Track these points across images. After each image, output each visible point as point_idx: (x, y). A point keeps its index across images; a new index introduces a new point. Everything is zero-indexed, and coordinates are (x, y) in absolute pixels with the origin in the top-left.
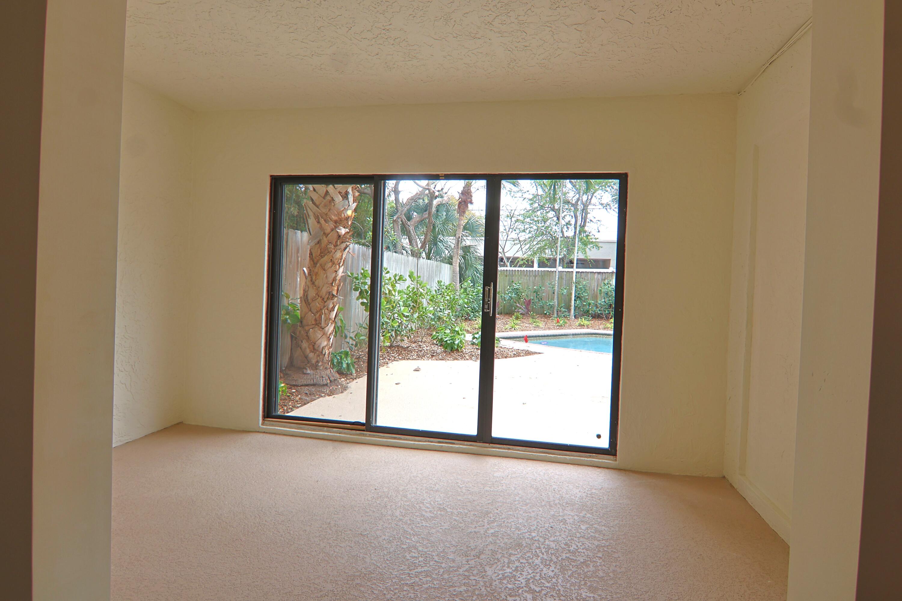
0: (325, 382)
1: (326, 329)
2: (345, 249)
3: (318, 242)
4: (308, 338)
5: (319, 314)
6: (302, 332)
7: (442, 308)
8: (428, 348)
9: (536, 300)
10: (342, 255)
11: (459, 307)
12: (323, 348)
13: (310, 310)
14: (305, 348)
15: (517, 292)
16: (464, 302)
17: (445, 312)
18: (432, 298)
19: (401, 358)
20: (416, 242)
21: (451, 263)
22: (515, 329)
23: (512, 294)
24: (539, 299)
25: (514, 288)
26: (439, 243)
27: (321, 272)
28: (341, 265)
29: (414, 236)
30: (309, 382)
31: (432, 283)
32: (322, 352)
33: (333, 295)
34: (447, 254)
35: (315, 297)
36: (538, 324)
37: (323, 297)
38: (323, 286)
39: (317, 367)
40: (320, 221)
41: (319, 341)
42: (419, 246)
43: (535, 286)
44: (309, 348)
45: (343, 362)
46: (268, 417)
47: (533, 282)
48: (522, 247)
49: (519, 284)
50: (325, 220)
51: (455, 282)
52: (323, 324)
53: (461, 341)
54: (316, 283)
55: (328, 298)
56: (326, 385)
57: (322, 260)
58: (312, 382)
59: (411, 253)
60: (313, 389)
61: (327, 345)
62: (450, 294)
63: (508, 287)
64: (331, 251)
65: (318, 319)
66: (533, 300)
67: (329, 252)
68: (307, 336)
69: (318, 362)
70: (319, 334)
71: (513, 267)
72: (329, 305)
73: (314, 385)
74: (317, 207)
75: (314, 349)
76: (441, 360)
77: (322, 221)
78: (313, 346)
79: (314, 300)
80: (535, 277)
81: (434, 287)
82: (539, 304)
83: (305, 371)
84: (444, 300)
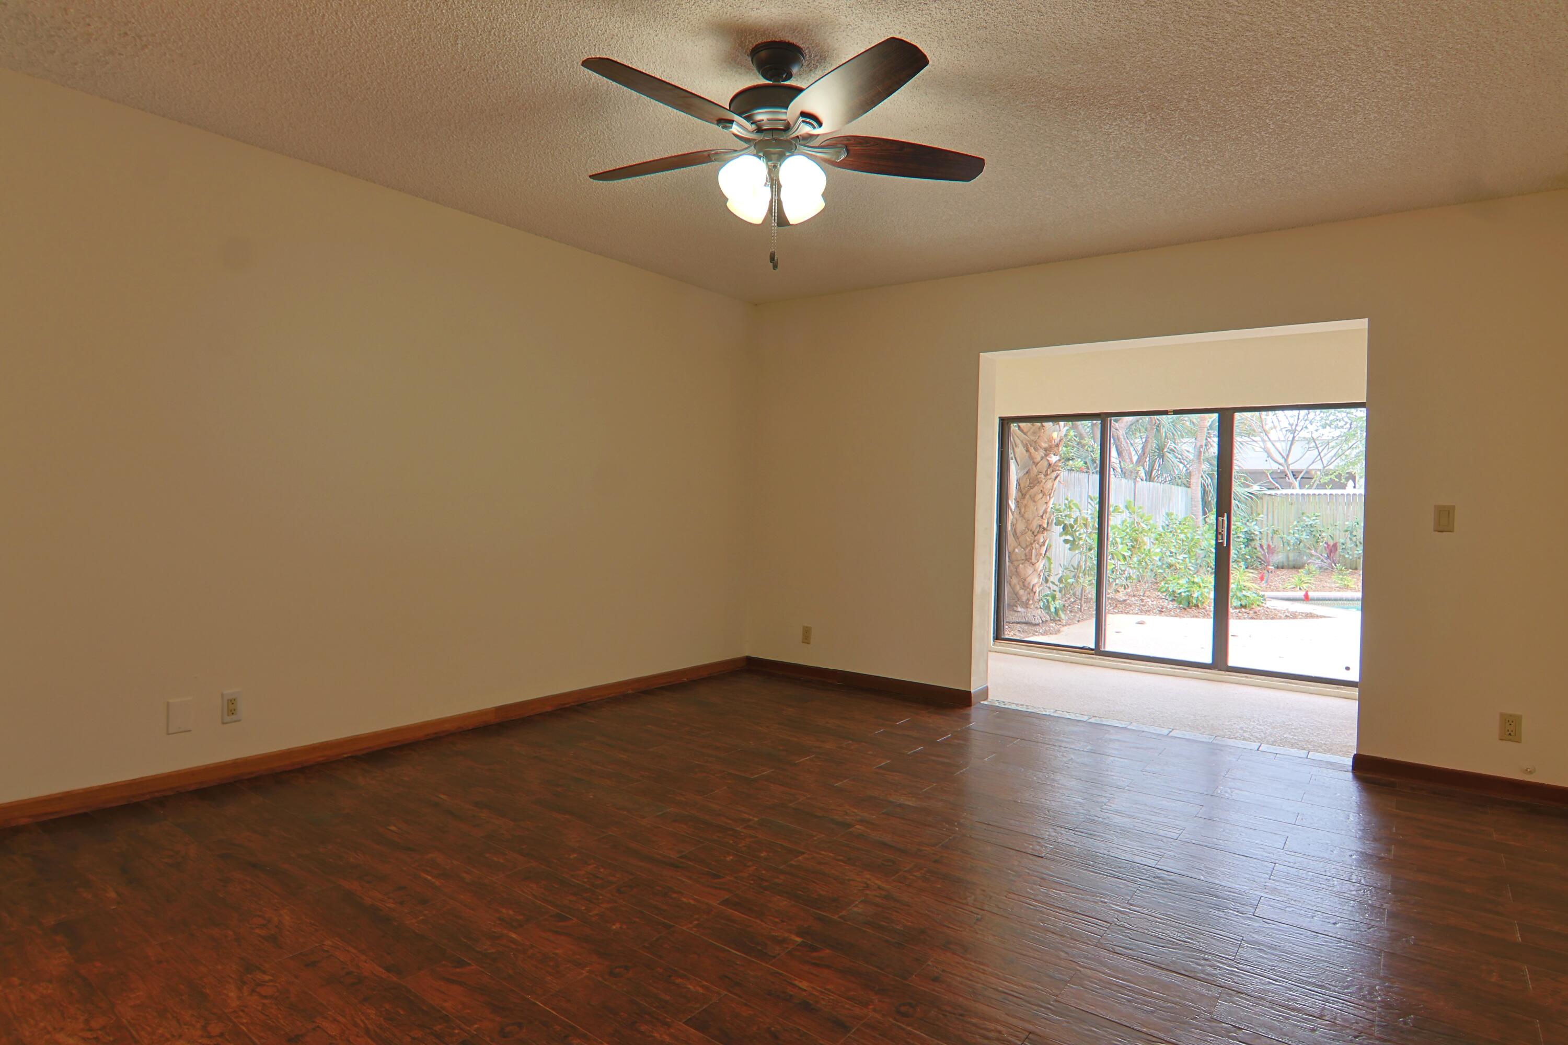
0: (1037, 622)
1: (1037, 565)
2: (1056, 478)
3: (1027, 472)
4: (1018, 574)
5: (1029, 548)
6: (1012, 568)
7: (1174, 550)
8: (1155, 603)
9: (1351, 544)
10: (1053, 484)
11: (1202, 551)
12: (1034, 586)
13: (1020, 545)
14: (1015, 585)
15: (1312, 531)
16: (1210, 544)
17: (1178, 557)
18: (1159, 536)
19: (1117, 611)
20: (1130, 454)
21: (1188, 486)
22: (1300, 589)
23: (1302, 535)
24: (1356, 542)
25: (1306, 524)
26: (1167, 453)
27: (1031, 504)
28: (1051, 496)
29: (1125, 445)
30: (1020, 620)
31: (1158, 516)
32: (1032, 590)
33: (1044, 529)
34: (1182, 469)
35: (1025, 530)
36: (1346, 582)
37: (1033, 530)
38: (1034, 519)
39: (1028, 606)
40: (1030, 450)
41: (1029, 578)
42: (1135, 458)
43: (1348, 520)
44: (1019, 584)
45: (1051, 606)
46: (997, 639)
47: (1344, 514)
48: (1322, 454)
49: (1315, 518)
50: (1034, 449)
51: (1195, 515)
52: (1034, 560)
53: (1202, 594)
54: (1026, 516)
55: (1038, 532)
56: (1038, 624)
57: (1032, 490)
58: (1023, 620)
59: (1122, 471)
60: (1025, 627)
61: (1038, 583)
62: (1186, 531)
63: (1295, 523)
64: (1041, 481)
65: (1028, 554)
66: (1343, 544)
67: (1039, 482)
68: (1016, 571)
69: (1028, 600)
70: (1030, 570)
71: (1307, 489)
72: (1039, 539)
73: (1026, 623)
74: (1025, 434)
75: (1024, 586)
76: (1172, 616)
77: (1032, 450)
78: (1023, 582)
79: (1023, 533)
80: (1349, 505)
81: (1161, 521)
82: (1356, 552)
83: (1015, 608)
84: (1176, 539)
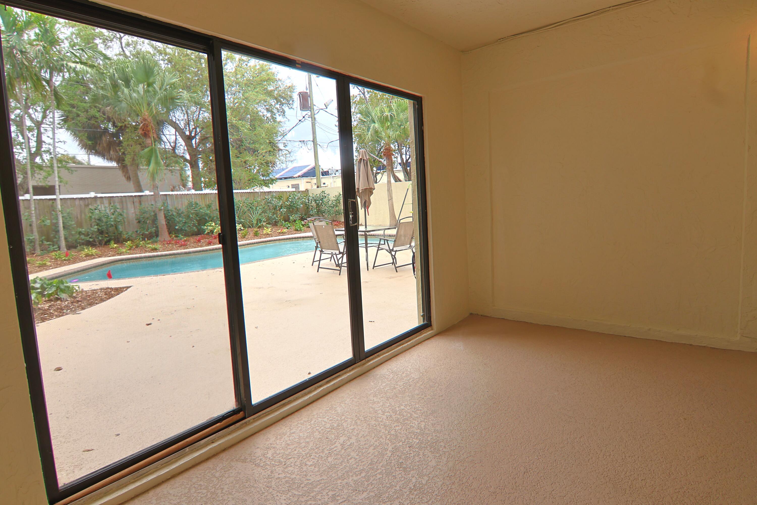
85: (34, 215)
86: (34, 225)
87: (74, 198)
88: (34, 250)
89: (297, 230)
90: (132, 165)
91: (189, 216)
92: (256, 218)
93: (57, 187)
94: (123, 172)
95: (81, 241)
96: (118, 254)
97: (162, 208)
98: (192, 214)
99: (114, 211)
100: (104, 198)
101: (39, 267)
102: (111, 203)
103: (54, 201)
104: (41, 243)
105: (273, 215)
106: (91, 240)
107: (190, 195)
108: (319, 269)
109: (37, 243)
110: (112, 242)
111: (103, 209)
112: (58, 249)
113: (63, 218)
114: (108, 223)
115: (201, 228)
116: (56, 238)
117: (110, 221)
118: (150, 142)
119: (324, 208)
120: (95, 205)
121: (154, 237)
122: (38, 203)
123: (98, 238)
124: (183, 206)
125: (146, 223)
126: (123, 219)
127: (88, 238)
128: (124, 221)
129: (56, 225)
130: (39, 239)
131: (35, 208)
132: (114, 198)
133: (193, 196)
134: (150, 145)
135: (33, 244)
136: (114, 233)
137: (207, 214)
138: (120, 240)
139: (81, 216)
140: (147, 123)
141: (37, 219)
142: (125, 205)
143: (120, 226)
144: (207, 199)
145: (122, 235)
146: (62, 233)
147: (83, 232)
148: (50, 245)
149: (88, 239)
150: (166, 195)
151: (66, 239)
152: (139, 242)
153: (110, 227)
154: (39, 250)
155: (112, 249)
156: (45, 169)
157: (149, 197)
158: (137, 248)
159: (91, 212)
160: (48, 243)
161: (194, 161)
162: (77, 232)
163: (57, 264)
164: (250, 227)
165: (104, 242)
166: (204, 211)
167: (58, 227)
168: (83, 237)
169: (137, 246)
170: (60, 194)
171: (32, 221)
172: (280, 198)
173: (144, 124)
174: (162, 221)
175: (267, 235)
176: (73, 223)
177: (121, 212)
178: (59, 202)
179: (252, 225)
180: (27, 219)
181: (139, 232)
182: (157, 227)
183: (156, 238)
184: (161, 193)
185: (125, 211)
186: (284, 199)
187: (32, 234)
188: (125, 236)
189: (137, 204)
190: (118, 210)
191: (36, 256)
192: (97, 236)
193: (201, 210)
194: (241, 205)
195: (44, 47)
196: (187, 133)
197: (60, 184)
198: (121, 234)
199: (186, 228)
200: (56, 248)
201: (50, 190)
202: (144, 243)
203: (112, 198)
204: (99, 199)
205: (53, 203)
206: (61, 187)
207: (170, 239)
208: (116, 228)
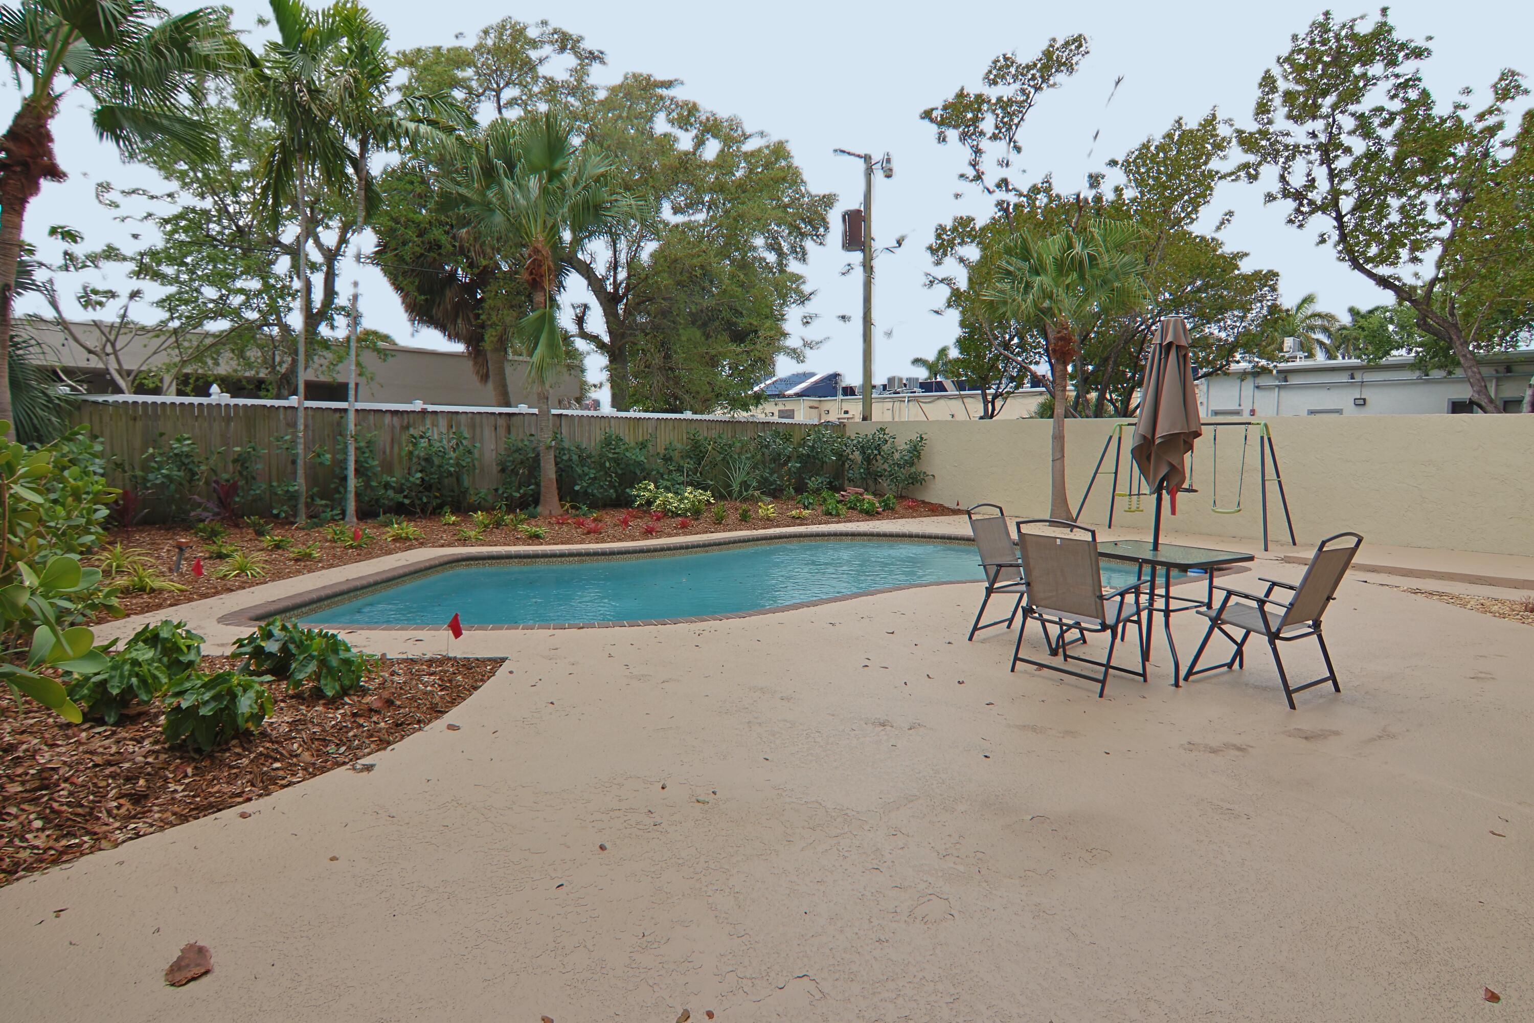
9: (242, 480)
15: (186, 464)
23: (172, 469)
24: (249, 478)
25: (175, 451)
43: (232, 446)
47: (222, 435)
49: (189, 442)
66: (232, 481)
85: (302, 440)
86: (300, 462)
87: (381, 411)
88: (295, 516)
89: (830, 514)
90: (496, 350)
91: (602, 465)
92: (739, 480)
93: (352, 386)
94: (476, 363)
95: (386, 502)
96: (460, 540)
97: (553, 443)
98: (609, 459)
99: (457, 444)
100: (440, 415)
101: (297, 560)
102: (452, 427)
103: (343, 414)
104: (309, 500)
105: (771, 474)
106: (407, 501)
107: (607, 420)
108: (1018, 662)
109: (302, 500)
110: (447, 509)
111: (436, 437)
112: (341, 516)
113: (358, 452)
114: (442, 470)
115: (624, 492)
116: (339, 492)
117: (447, 464)
118: (542, 299)
119: (880, 465)
120: (421, 428)
121: (530, 505)
122: (313, 417)
123: (421, 499)
124: (591, 441)
125: (517, 474)
126: (473, 461)
127: (400, 498)
128: (474, 465)
129: (342, 464)
130: (307, 492)
131: (306, 426)
132: (459, 416)
133: (612, 421)
134: (542, 305)
135: (293, 503)
136: (453, 491)
137: (640, 464)
138: (462, 507)
139: (392, 448)
140: (539, 258)
141: (307, 448)
142: (478, 431)
143: (465, 477)
144: (641, 431)
145: (468, 496)
146: (352, 482)
147: (394, 485)
148: (326, 506)
149: (401, 500)
150: (561, 415)
151: (357, 495)
152: (502, 517)
153: (447, 477)
154: (304, 518)
155: (446, 527)
156: (333, 348)
157: (526, 417)
158: (497, 528)
159: (412, 442)
160: (323, 502)
161: (619, 349)
162: (380, 483)
163: (334, 556)
164: (726, 499)
165: (431, 509)
166: (634, 457)
167: (346, 469)
168: (390, 493)
169: (498, 524)
170: (356, 401)
171: (297, 453)
172: (787, 439)
173: (535, 259)
174: (549, 471)
175: (769, 522)
176: (376, 463)
177: (470, 447)
178: (351, 416)
179: (730, 494)
180: (287, 449)
181: (500, 492)
182: (538, 485)
183: (535, 507)
184: (554, 412)
185: (478, 445)
186: (796, 439)
187: (295, 481)
188: (473, 499)
189: (502, 431)
190: (464, 442)
191: (297, 529)
192: (420, 495)
193: (627, 454)
194: (710, 448)
195: (356, 80)
196: (610, 289)
197: (359, 380)
198: (465, 492)
199: (595, 491)
200: (337, 515)
201: (337, 391)
202: (512, 520)
203: (454, 416)
204: (429, 415)
205: (342, 417)
206: (360, 387)
207: (561, 511)
208: (458, 480)
